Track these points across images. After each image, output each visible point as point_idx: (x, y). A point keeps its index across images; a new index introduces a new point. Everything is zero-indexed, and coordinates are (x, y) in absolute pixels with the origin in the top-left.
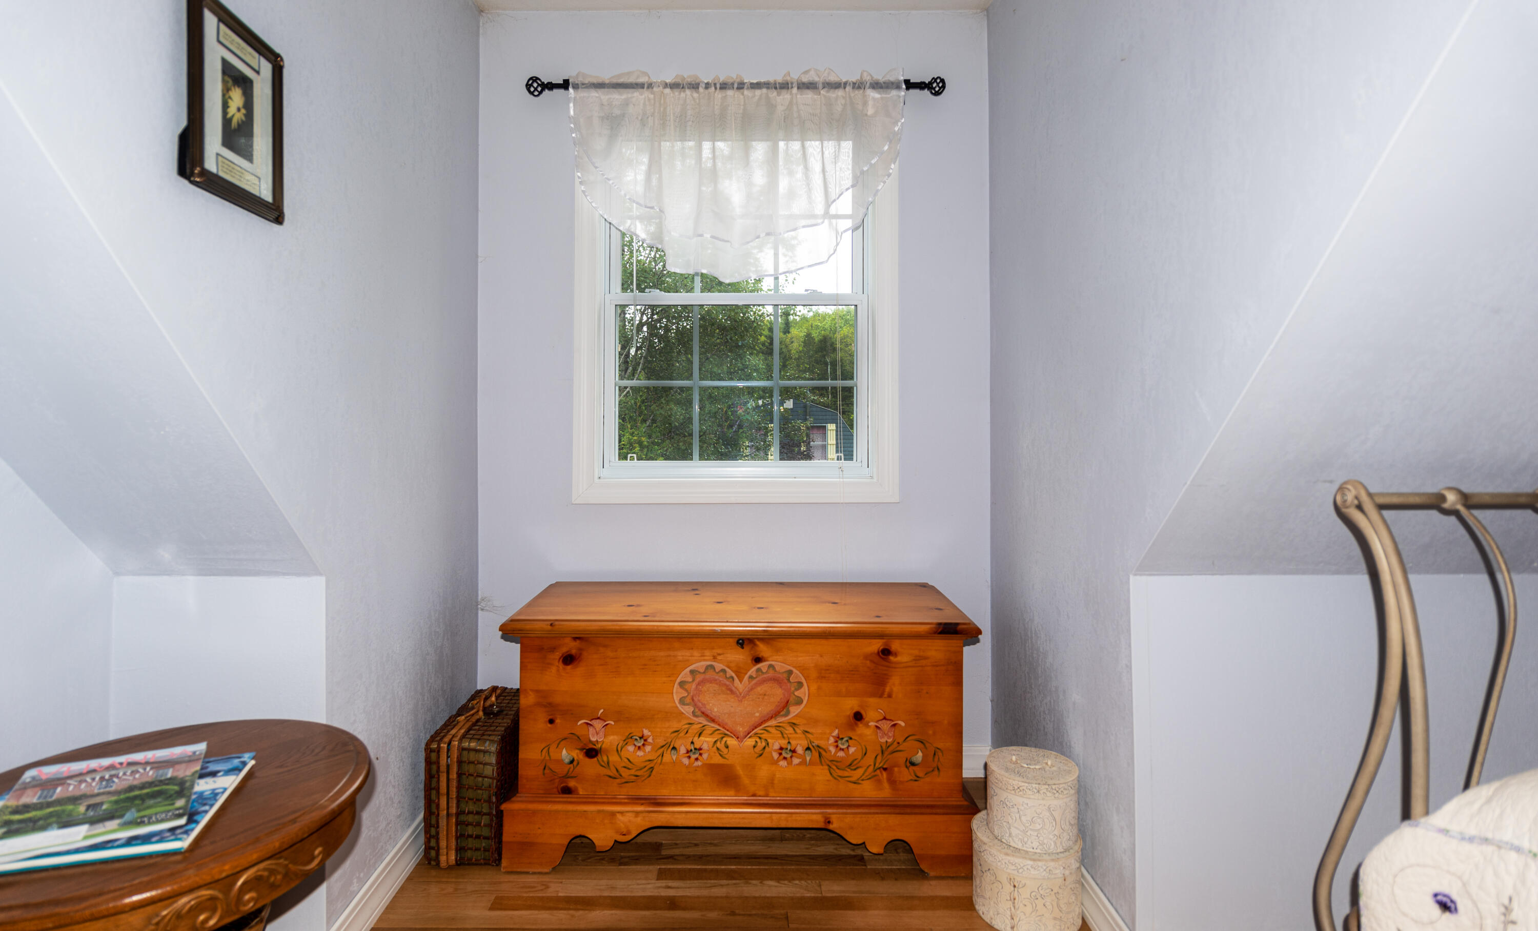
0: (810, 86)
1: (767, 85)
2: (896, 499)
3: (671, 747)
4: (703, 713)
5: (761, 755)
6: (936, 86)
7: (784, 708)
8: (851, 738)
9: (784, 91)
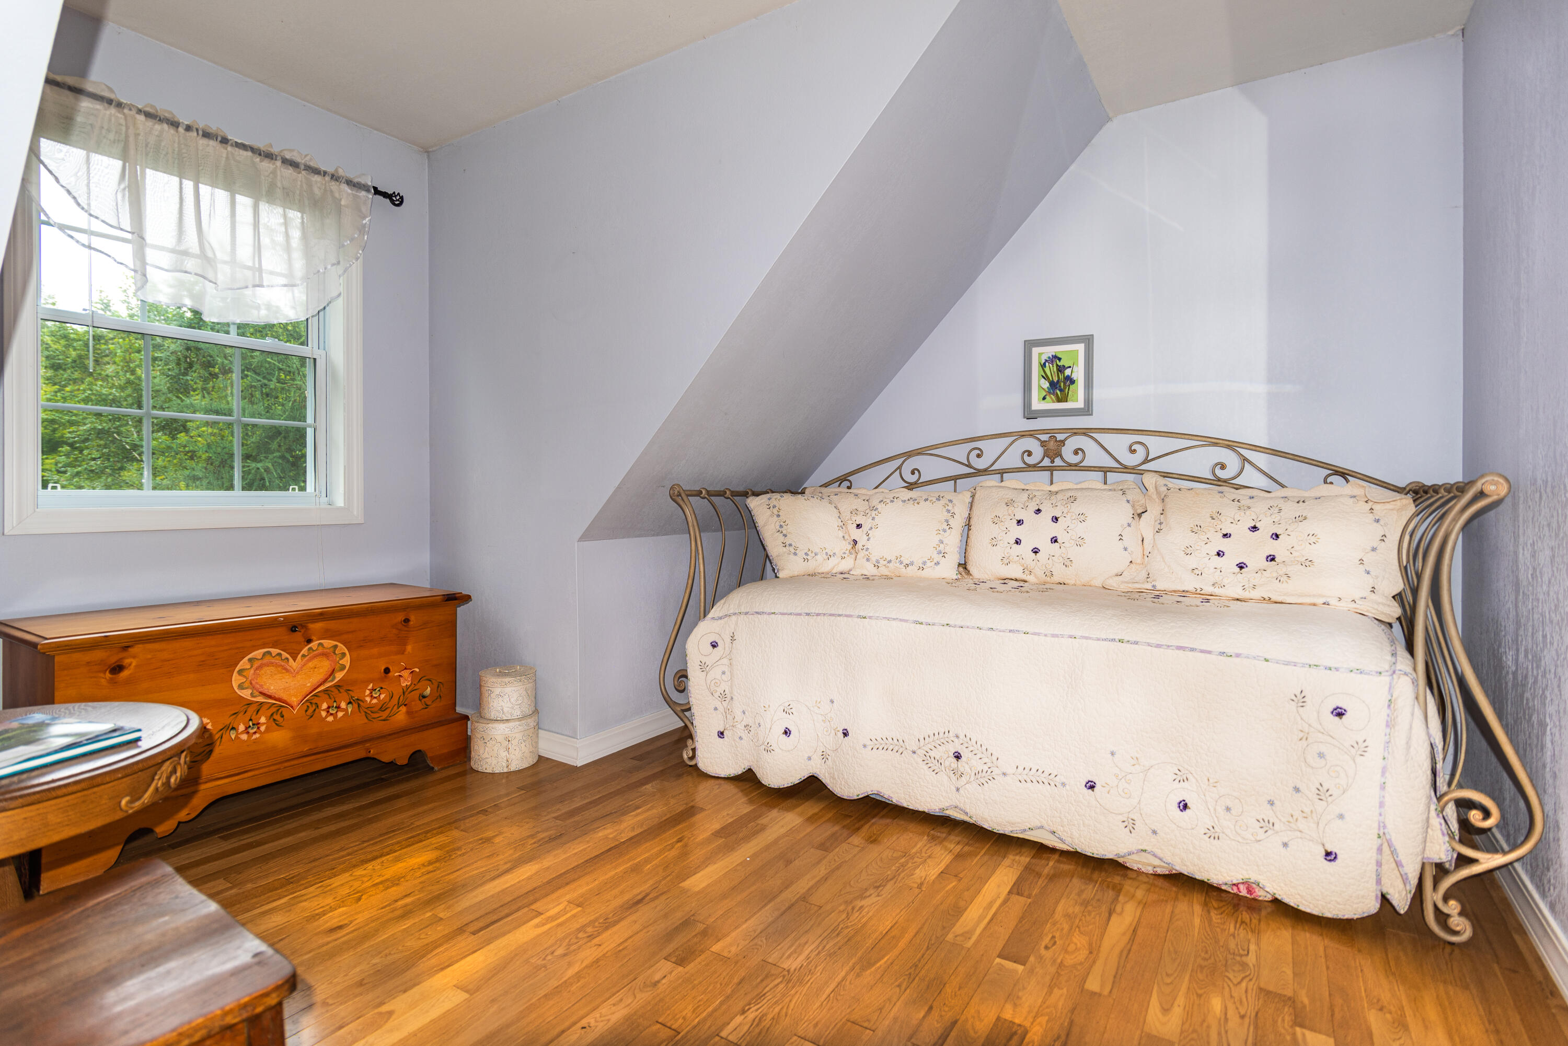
0: (294, 164)
1: (253, 150)
2: (361, 520)
3: (231, 727)
4: (261, 693)
5: (312, 717)
6: (396, 200)
7: (330, 676)
8: (382, 688)
9: (267, 160)
